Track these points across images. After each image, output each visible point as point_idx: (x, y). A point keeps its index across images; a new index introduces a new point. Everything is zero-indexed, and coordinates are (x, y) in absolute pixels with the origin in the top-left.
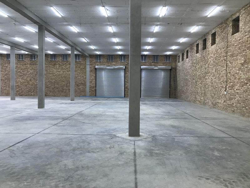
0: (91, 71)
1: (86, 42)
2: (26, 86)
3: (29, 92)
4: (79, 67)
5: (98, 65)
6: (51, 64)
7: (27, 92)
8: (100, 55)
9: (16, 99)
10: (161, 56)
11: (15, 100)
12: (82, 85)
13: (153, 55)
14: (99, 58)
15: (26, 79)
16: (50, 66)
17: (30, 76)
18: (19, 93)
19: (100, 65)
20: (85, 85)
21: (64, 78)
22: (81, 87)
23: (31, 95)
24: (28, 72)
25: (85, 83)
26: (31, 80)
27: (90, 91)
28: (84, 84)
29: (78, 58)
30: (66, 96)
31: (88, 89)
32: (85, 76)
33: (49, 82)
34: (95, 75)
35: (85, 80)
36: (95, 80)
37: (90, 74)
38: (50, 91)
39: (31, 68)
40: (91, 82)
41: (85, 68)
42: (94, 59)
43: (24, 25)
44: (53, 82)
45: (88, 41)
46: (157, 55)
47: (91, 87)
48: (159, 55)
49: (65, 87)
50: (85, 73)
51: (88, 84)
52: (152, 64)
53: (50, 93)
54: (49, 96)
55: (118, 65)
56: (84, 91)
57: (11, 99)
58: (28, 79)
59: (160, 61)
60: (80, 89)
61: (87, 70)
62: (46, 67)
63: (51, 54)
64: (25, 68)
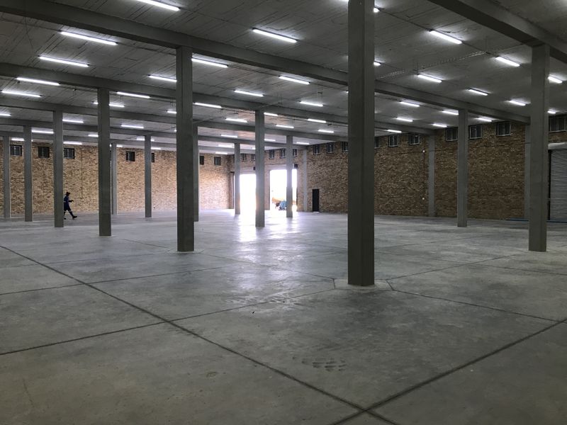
3: (406, 207)
4: (507, 151)
5: (554, 141)
6: (448, 149)
7: (403, 208)
8: (561, 117)
12: (513, 193)
15: (401, 183)
16: (445, 154)
17: (408, 176)
18: (389, 208)
20: (522, 193)
21: (473, 177)
22: (510, 197)
23: (410, 214)
24: (405, 168)
25: (521, 188)
26: (409, 184)
28: (520, 191)
29: (504, 130)
30: (476, 218)
31: (528, 200)
32: (522, 170)
33: (442, 186)
35: (521, 180)
38: (445, 207)
39: (410, 160)
41: (521, 152)
49: (475, 198)
50: (522, 163)
53: (446, 210)
54: (442, 216)
56: (519, 206)
58: (405, 182)
60: (509, 201)
61: (526, 155)
62: (437, 156)
63: (446, 129)
64: (400, 162)
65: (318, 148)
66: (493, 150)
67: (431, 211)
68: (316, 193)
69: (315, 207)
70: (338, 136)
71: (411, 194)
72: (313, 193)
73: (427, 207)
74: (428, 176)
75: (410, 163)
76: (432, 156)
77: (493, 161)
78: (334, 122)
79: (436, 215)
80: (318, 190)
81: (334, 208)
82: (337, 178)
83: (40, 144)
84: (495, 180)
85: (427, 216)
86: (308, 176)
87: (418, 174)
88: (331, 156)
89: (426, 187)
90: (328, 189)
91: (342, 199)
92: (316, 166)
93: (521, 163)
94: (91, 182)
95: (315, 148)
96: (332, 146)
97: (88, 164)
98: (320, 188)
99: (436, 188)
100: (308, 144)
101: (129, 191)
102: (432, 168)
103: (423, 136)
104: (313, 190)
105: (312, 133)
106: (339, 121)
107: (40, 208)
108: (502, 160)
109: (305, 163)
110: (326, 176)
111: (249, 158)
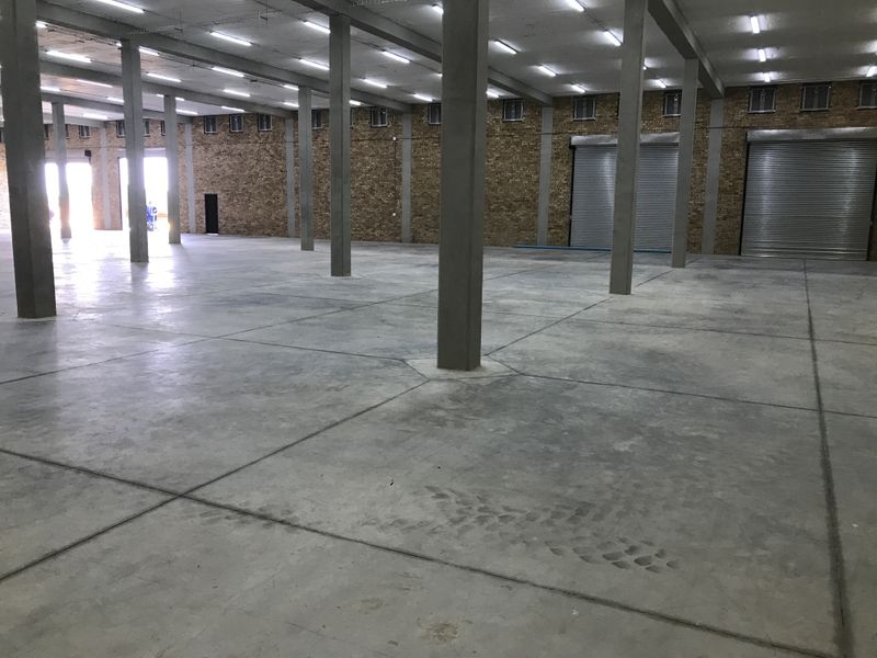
0: (556, 156)
1: (514, 53)
2: (359, 208)
3: (368, 228)
4: (517, 144)
5: (580, 134)
6: (431, 137)
7: (363, 229)
8: (587, 97)
9: (316, 247)
10: (840, 83)
11: (312, 249)
12: (523, 206)
13: (804, 84)
14: (585, 109)
15: (359, 188)
16: (426, 145)
17: (369, 178)
19: (589, 133)
20: (536, 208)
22: (519, 213)
23: (373, 239)
24: (364, 164)
25: (535, 200)
26: (372, 190)
27: (550, 229)
28: (531, 204)
29: (513, 111)
31: (543, 220)
32: (537, 173)
33: (422, 196)
34: (568, 171)
35: (534, 188)
36: (567, 189)
37: (552, 168)
38: (427, 227)
39: (373, 153)
40: (554, 196)
41: (536, 146)
42: (567, 113)
43: (300, 19)
44: (435, 195)
45: (519, 50)
46: (826, 83)
47: (553, 214)
48: (830, 83)
50: (537, 163)
51: (544, 203)
52: (800, 119)
53: (428, 233)
54: (423, 242)
55: (655, 132)
56: (531, 226)
57: (303, 248)
58: (366, 187)
59: (836, 104)
60: (518, 220)
61: (542, 152)
62: (415, 146)
63: (429, 104)
64: (357, 154)
65: (214, 123)
66: (497, 143)
67: (406, 233)
68: (211, 202)
69: (212, 226)
70: (254, 104)
71: (376, 207)
72: (206, 201)
73: (400, 228)
74: (401, 180)
75: (373, 156)
76: (407, 146)
77: (497, 158)
78: (263, 76)
79: (414, 241)
80: (216, 196)
81: (245, 227)
82: (251, 176)
84: (500, 188)
85: (401, 241)
86: (196, 170)
87: (386, 174)
88: (238, 138)
89: (397, 197)
90: (234, 194)
91: (259, 212)
92: (210, 154)
93: (535, 163)
95: (209, 121)
96: (239, 120)
98: (218, 192)
99: (413, 197)
100: (195, 113)
102: (407, 166)
103: (393, 113)
104: (206, 196)
105: (209, 95)
106: (273, 75)
108: (510, 158)
109: (189, 149)
110: (229, 172)
111: (74, 134)
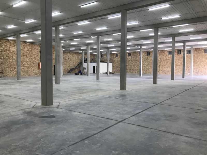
83: (147, 51)
94: (163, 63)
97: (162, 57)
101: (178, 66)
107: (146, 72)
